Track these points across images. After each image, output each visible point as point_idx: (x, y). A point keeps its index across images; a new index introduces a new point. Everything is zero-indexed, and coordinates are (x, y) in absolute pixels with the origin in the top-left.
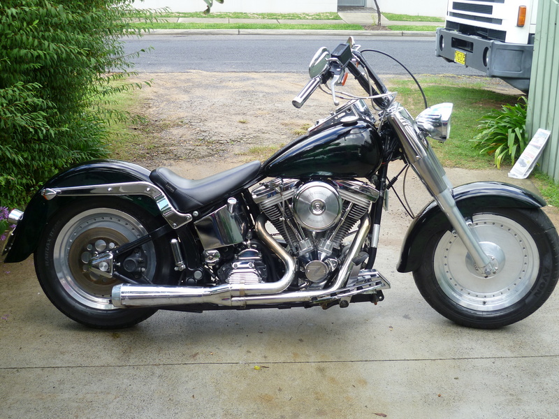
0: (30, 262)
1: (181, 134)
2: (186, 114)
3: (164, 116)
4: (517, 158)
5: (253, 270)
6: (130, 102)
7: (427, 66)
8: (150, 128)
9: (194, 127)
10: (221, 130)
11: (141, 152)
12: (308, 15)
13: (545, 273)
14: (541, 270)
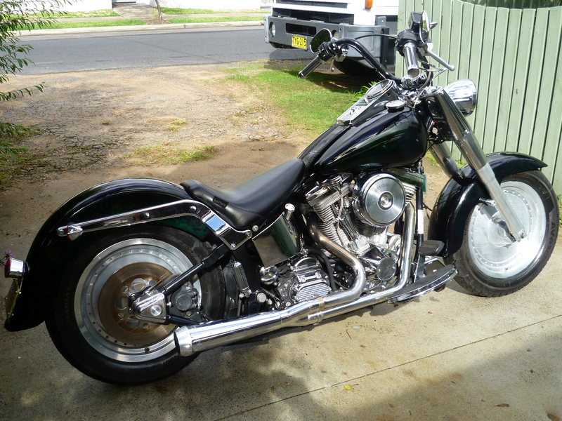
1: (44, 142)
2: (38, 121)
5: (321, 281)
9: (56, 134)
10: (88, 134)
12: (84, 13)
13: (552, 228)
14: (547, 226)
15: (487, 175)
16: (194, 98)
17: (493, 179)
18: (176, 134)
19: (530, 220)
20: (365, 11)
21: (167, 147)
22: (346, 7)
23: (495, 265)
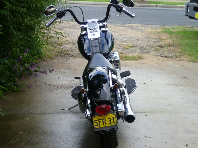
1: (70, 47)
7: (176, 22)
11: (56, 53)
16: (142, 38)
18: (127, 50)
21: (121, 54)
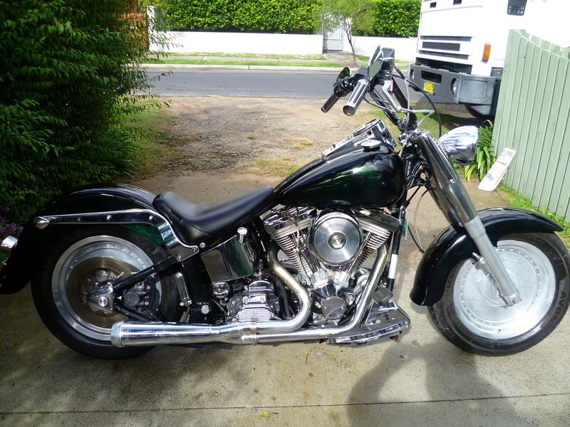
0: (27, 290)
1: (199, 147)
2: (205, 131)
3: (187, 132)
4: (485, 172)
5: (264, 306)
6: (159, 120)
8: (174, 142)
9: (210, 142)
10: (233, 145)
11: (164, 163)
12: (300, 56)
13: (562, 297)
14: (556, 294)
15: (477, 229)
16: (332, 125)
17: (482, 235)
18: (299, 153)
19: (538, 285)
20: (483, 63)
21: (284, 162)
22: (467, 59)
23: (488, 324)
